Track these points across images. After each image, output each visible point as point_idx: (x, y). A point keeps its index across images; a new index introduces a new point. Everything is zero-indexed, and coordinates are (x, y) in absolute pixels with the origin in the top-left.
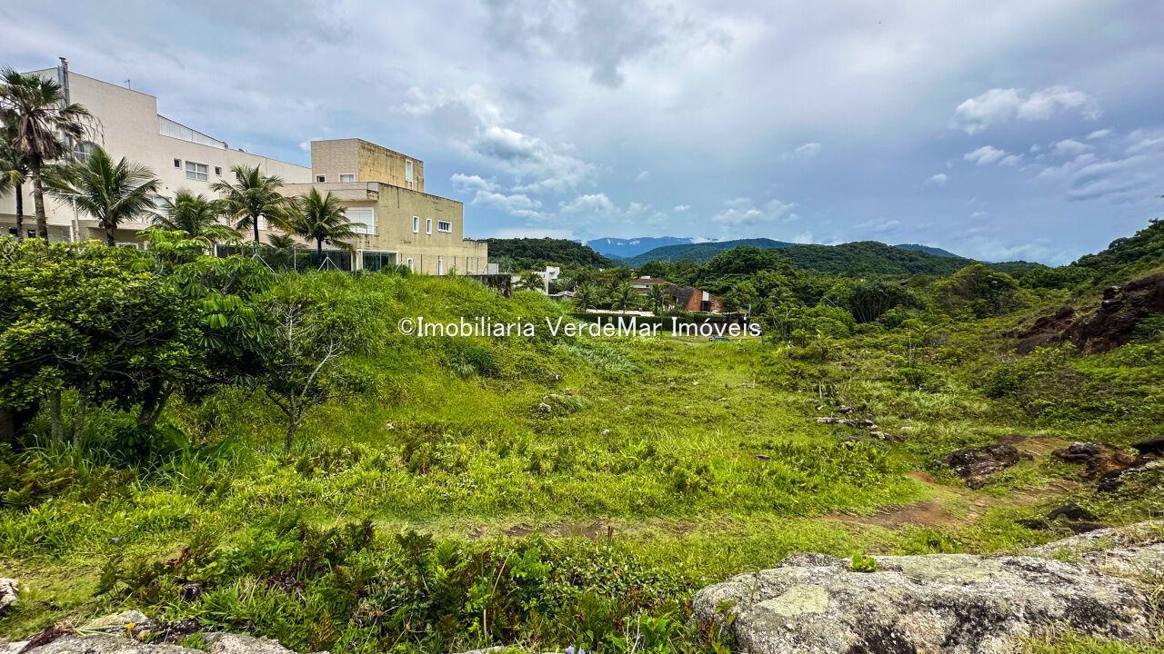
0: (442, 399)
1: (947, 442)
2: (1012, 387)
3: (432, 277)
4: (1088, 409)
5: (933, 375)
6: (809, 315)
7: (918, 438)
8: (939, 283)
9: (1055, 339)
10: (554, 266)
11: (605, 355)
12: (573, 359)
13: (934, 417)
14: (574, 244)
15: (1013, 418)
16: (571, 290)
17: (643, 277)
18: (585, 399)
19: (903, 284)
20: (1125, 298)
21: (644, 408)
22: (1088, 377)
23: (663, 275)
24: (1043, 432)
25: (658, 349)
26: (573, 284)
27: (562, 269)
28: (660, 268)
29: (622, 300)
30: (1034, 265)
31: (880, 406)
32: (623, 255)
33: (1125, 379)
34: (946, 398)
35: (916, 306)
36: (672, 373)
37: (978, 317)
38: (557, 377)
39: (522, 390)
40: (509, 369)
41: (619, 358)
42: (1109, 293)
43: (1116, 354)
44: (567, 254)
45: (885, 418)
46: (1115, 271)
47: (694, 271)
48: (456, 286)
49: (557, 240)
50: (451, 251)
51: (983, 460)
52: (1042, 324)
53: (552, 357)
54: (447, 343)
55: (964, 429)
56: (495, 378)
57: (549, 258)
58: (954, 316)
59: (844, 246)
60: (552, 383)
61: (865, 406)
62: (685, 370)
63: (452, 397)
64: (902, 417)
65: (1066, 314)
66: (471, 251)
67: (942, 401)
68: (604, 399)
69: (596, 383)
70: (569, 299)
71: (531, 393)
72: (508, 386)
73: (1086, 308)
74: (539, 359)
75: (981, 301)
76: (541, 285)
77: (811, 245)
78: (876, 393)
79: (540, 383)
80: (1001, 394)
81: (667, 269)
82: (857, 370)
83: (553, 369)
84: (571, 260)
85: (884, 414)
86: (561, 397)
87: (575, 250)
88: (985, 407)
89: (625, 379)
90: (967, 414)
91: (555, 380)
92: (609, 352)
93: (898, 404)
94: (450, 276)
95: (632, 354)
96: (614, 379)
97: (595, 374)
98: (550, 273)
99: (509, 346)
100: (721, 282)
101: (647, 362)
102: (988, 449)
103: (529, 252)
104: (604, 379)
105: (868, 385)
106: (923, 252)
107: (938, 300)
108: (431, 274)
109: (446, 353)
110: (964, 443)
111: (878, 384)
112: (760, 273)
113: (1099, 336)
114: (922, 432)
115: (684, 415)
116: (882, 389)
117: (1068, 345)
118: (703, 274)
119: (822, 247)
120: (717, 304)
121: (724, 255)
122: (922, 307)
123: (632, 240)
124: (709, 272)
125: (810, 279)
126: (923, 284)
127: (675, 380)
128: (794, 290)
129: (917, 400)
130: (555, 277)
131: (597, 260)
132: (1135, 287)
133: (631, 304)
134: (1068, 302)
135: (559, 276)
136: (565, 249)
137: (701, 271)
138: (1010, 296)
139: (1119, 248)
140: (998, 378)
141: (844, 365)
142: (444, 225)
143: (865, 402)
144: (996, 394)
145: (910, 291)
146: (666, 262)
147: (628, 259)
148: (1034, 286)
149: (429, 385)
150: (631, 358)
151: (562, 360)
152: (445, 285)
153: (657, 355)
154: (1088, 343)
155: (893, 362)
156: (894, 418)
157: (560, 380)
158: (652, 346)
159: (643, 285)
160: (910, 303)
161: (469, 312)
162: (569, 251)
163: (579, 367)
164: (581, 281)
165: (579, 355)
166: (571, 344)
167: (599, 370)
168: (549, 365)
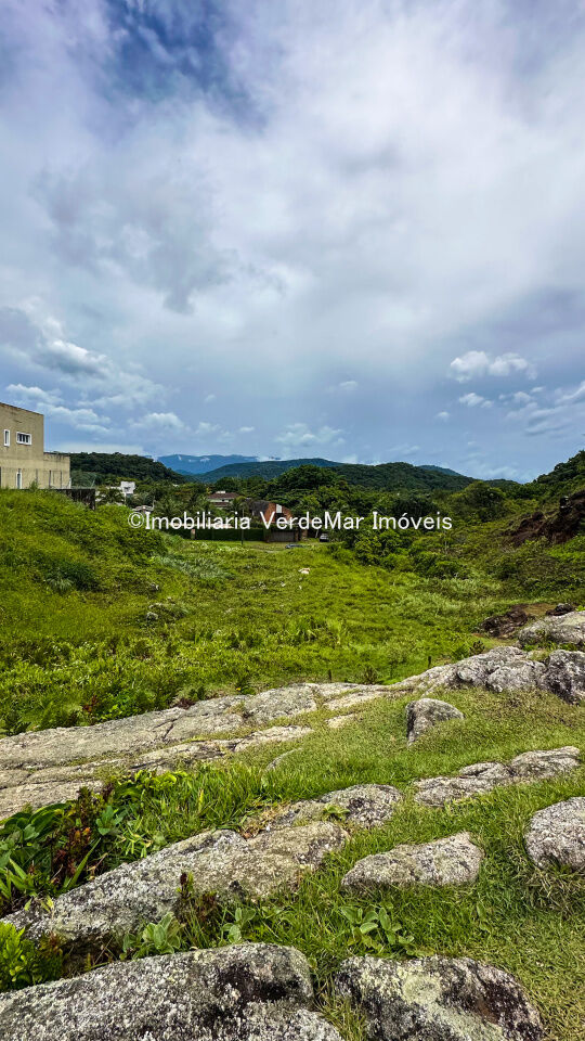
0: (42, 616)
1: (481, 613)
2: (513, 571)
3: (13, 490)
4: (562, 582)
5: (461, 566)
7: (461, 613)
8: (456, 496)
9: (534, 535)
10: (129, 481)
11: (198, 565)
12: (169, 569)
13: (468, 597)
14: (145, 459)
15: (517, 593)
16: (149, 504)
17: (218, 492)
18: (188, 606)
20: (572, 504)
21: (246, 609)
22: (557, 559)
23: (236, 490)
24: (537, 600)
25: (243, 557)
26: (152, 499)
27: (137, 485)
28: (233, 484)
30: (511, 483)
32: (194, 471)
33: (579, 560)
34: (473, 582)
36: (262, 578)
37: (483, 521)
38: (157, 587)
39: (124, 602)
40: (109, 582)
41: (212, 566)
42: (563, 502)
43: (570, 544)
44: (138, 470)
46: (563, 486)
47: (263, 487)
48: (44, 501)
49: (128, 456)
50: (32, 464)
51: (506, 623)
52: (525, 524)
53: (149, 569)
54: (40, 559)
55: (490, 603)
56: (94, 592)
57: (120, 473)
58: (467, 521)
59: (382, 466)
60: (153, 593)
62: (272, 574)
63: (52, 613)
65: (538, 517)
66: (52, 465)
67: (471, 584)
68: (206, 604)
69: (195, 590)
71: (134, 604)
72: (109, 598)
73: (550, 513)
74: (139, 571)
75: (484, 509)
76: (119, 499)
77: (357, 465)
79: (140, 594)
80: (507, 577)
81: (239, 485)
83: (152, 580)
84: (145, 475)
86: (166, 605)
87: (148, 465)
88: (499, 587)
89: (221, 585)
90: (489, 593)
91: (155, 591)
92: (201, 562)
93: (443, 589)
94: (33, 488)
95: (223, 562)
96: (209, 585)
97: (192, 582)
98: (127, 487)
99: (106, 559)
100: (288, 497)
101: (237, 569)
102: (508, 615)
103: (98, 467)
104: (202, 586)
106: (438, 472)
107: (455, 509)
108: (11, 487)
109: (40, 569)
110: (491, 613)
112: (321, 488)
113: (559, 532)
114: (462, 609)
115: (280, 612)
117: (544, 538)
118: (272, 489)
119: (366, 467)
120: (289, 516)
121: (290, 471)
123: (202, 458)
124: (278, 487)
125: (358, 493)
126: (441, 497)
127: (265, 583)
128: (349, 503)
129: (455, 584)
130: (131, 492)
131: (169, 476)
132: (577, 497)
134: (537, 508)
135: (135, 491)
136: (136, 464)
137: (270, 486)
138: (501, 505)
139: (561, 470)
140: (504, 565)
142: (23, 437)
144: (504, 577)
145: (434, 503)
146: (236, 478)
147: (199, 475)
148: (515, 498)
149: (26, 602)
150: (221, 566)
151: (159, 571)
152: (30, 499)
153: (243, 563)
154: (554, 537)
157: (160, 590)
158: (237, 555)
159: (221, 498)
161: (61, 527)
162: (141, 466)
163: (176, 577)
164: (159, 495)
165: (174, 565)
166: (164, 555)
167: (195, 579)
168: (148, 576)
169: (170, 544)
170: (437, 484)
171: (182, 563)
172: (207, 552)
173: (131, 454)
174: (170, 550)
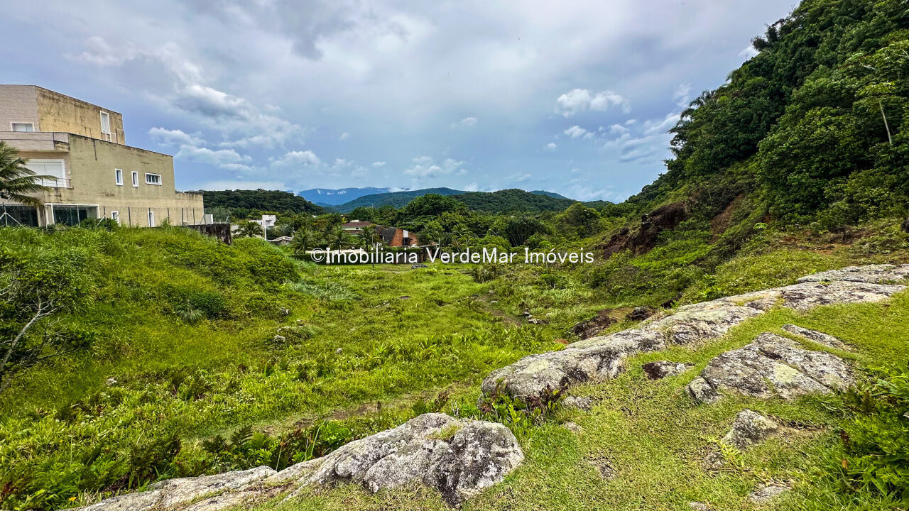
0: (171, 346)
1: (573, 319)
2: (603, 279)
3: (143, 229)
4: (641, 288)
5: (560, 277)
6: (481, 243)
7: (557, 319)
8: (559, 216)
9: (621, 248)
10: (270, 215)
11: (328, 288)
12: (300, 294)
13: (564, 304)
14: (287, 194)
15: (605, 299)
16: (289, 235)
17: (353, 221)
18: (315, 327)
19: (537, 218)
20: (651, 220)
21: (368, 327)
22: (637, 268)
23: (369, 218)
24: (620, 305)
25: (372, 279)
26: (291, 230)
27: (277, 217)
28: (366, 213)
29: (338, 241)
30: (607, 203)
31: (532, 302)
32: (333, 203)
33: (655, 268)
34: (569, 291)
35: (546, 233)
36: (386, 297)
37: (581, 237)
38: (287, 311)
39: (255, 327)
40: (239, 310)
41: (341, 289)
42: (644, 218)
43: (650, 255)
44: (280, 204)
45: (536, 310)
46: (646, 205)
47: (393, 215)
48: (174, 237)
49: (270, 191)
50: (163, 203)
51: (592, 326)
52: (614, 239)
53: (280, 295)
54: (170, 293)
55: (581, 309)
56: (225, 320)
57: (263, 207)
58: (568, 238)
59: (498, 192)
60: (283, 317)
61: (523, 303)
62: (396, 293)
63: (181, 343)
64: (546, 307)
65: (625, 232)
66: (186, 203)
67: (567, 294)
68: (333, 325)
69: (323, 312)
70: (287, 243)
71: (264, 328)
72: (239, 325)
73: (634, 229)
74: (269, 298)
75: (582, 227)
76: (259, 231)
77: (477, 192)
78: (529, 293)
79: (272, 318)
80: (598, 285)
81: (372, 214)
82: (516, 279)
83: (282, 305)
84: (286, 209)
85: (535, 307)
86: (294, 328)
87: (288, 199)
88: (590, 294)
89: (348, 306)
90: (582, 300)
91: (285, 315)
92: (331, 285)
93: (543, 299)
94: (165, 226)
95: (352, 284)
96: (339, 307)
97: (321, 305)
98: (267, 221)
99: (237, 288)
100: (416, 222)
101: (365, 290)
102: (594, 320)
103: (242, 203)
104: (330, 308)
105: (523, 289)
106: (547, 196)
107: (559, 227)
108: (141, 226)
109: (169, 302)
110: (581, 318)
111: (530, 287)
112: (444, 214)
113: (642, 244)
114: (558, 315)
116: (532, 290)
117: (628, 250)
118: (401, 217)
119: (485, 194)
120: (415, 240)
121: (416, 200)
122: (550, 233)
123: (340, 190)
124: (406, 215)
125: (478, 217)
126: (548, 217)
127: (390, 302)
128: (469, 226)
129: (553, 294)
130: (272, 224)
131: (309, 208)
132: (655, 214)
133: (345, 244)
134: (626, 225)
135: (276, 223)
136: (278, 199)
137: (400, 214)
138: (597, 222)
139: (647, 192)
140: (595, 275)
141: (507, 276)
142: (153, 178)
143: (523, 300)
144: (595, 285)
145: (542, 223)
146: (370, 208)
147: (337, 206)
148: (609, 216)
149: (154, 334)
150: (350, 288)
151: (290, 297)
152: (160, 236)
153: (372, 284)
154: (637, 249)
155: (536, 271)
156: (542, 308)
157: (290, 314)
158: (367, 277)
159: (353, 228)
160: (543, 231)
161: (191, 261)
162: (283, 200)
163: (306, 301)
164: (297, 226)
165: (305, 289)
166: (296, 281)
167: (325, 301)
168: (278, 302)
169: (304, 270)
170: (546, 207)
171: (313, 288)
172: (339, 276)
173: (273, 190)
174: (303, 276)
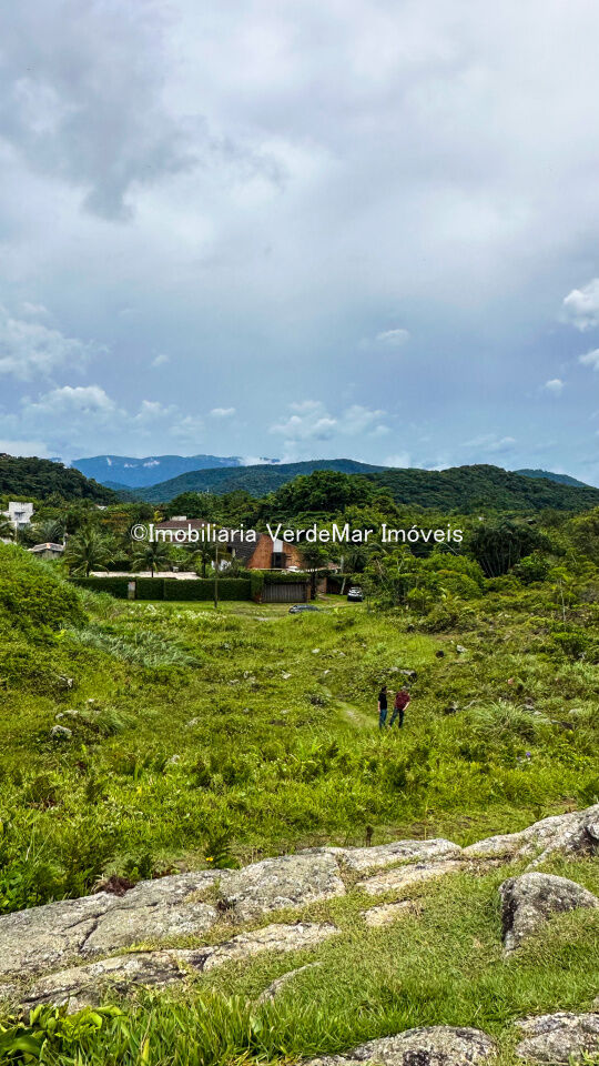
5: (591, 640)
6: (426, 568)
7: (591, 722)
8: (579, 520)
10: (23, 502)
11: (139, 643)
12: (91, 651)
14: (52, 464)
16: (56, 540)
17: (175, 519)
18: (123, 714)
19: (531, 523)
21: (222, 719)
23: (204, 514)
25: (217, 628)
26: (61, 530)
27: (36, 509)
28: (198, 503)
29: (150, 555)
31: (539, 685)
32: (134, 483)
35: (553, 552)
36: (249, 664)
38: (69, 681)
39: (15, 709)
41: (164, 645)
44: (38, 482)
45: (549, 701)
47: (251, 509)
49: (21, 459)
53: (54, 652)
57: (10, 489)
59: (452, 471)
60: (63, 692)
61: (521, 688)
62: (266, 658)
64: (568, 698)
68: (153, 711)
69: (134, 687)
70: (54, 557)
71: (31, 711)
74: (38, 655)
76: (7, 532)
77: (409, 470)
78: (533, 669)
79: (43, 693)
81: (211, 505)
82: (500, 641)
83: (62, 670)
84: (49, 491)
85: (547, 696)
86: (85, 713)
87: (53, 475)
89: (178, 678)
91: (66, 689)
92: (145, 637)
93: (560, 681)
95: (182, 638)
96: (160, 678)
97: (129, 673)
98: (18, 513)
101: (206, 649)
104: (146, 680)
105: (517, 659)
106: (548, 480)
107: (577, 543)
111: (532, 658)
112: (349, 510)
114: (594, 714)
115: (281, 723)
116: (536, 664)
118: (266, 513)
119: (425, 473)
120: (294, 558)
121: (296, 482)
122: (560, 553)
123: (148, 460)
124: (276, 509)
126: (554, 523)
127: (256, 674)
129: (581, 673)
130: (25, 519)
131: (91, 492)
133: (163, 561)
135: (33, 519)
136: (35, 473)
137: (264, 507)
141: (481, 635)
143: (520, 682)
145: (543, 532)
146: (205, 494)
147: (141, 490)
150: (181, 644)
151: (73, 655)
153: (218, 639)
155: (540, 627)
156: (560, 699)
158: (207, 625)
160: (546, 548)
162: (42, 476)
163: (102, 664)
164: (73, 525)
165: (99, 643)
166: (82, 627)
167: (135, 667)
168: (53, 664)
169: (93, 608)
170: (547, 501)
171: (112, 640)
172: (155, 620)
173: (26, 456)
174: (93, 618)
